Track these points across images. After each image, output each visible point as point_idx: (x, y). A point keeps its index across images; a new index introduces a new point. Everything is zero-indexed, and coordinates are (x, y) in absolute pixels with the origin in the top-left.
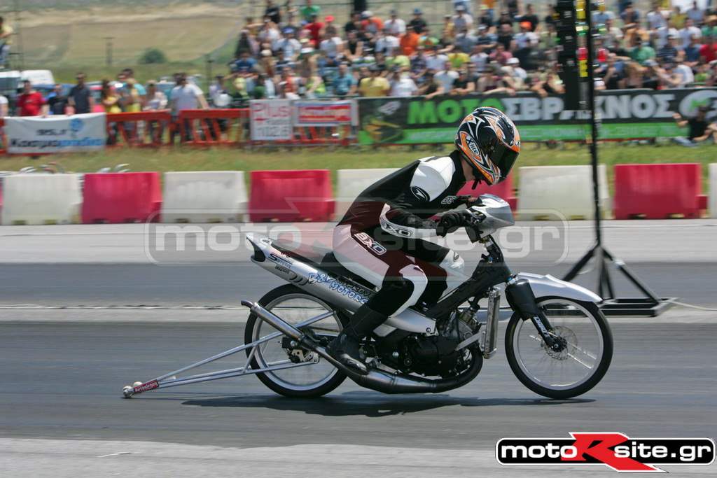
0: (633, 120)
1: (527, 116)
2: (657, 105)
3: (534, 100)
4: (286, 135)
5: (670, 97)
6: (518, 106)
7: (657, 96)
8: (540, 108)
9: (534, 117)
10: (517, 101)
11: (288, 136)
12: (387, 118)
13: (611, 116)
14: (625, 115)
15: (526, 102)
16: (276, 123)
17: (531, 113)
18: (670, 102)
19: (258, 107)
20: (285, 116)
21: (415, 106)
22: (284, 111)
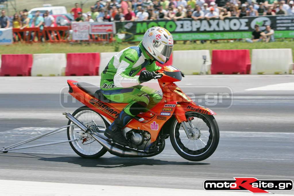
0: (231, 31)
1: (185, 29)
2: (241, 24)
3: (189, 22)
4: (86, 38)
5: (247, 20)
6: (182, 25)
7: (241, 20)
8: (191, 25)
9: (189, 29)
10: (181, 22)
11: (87, 38)
12: (128, 30)
13: (221, 29)
14: (227, 28)
15: (185, 23)
16: (82, 32)
17: (188, 28)
18: (246, 23)
19: (75, 26)
20: (86, 29)
21: (139, 25)
22: (86, 27)
